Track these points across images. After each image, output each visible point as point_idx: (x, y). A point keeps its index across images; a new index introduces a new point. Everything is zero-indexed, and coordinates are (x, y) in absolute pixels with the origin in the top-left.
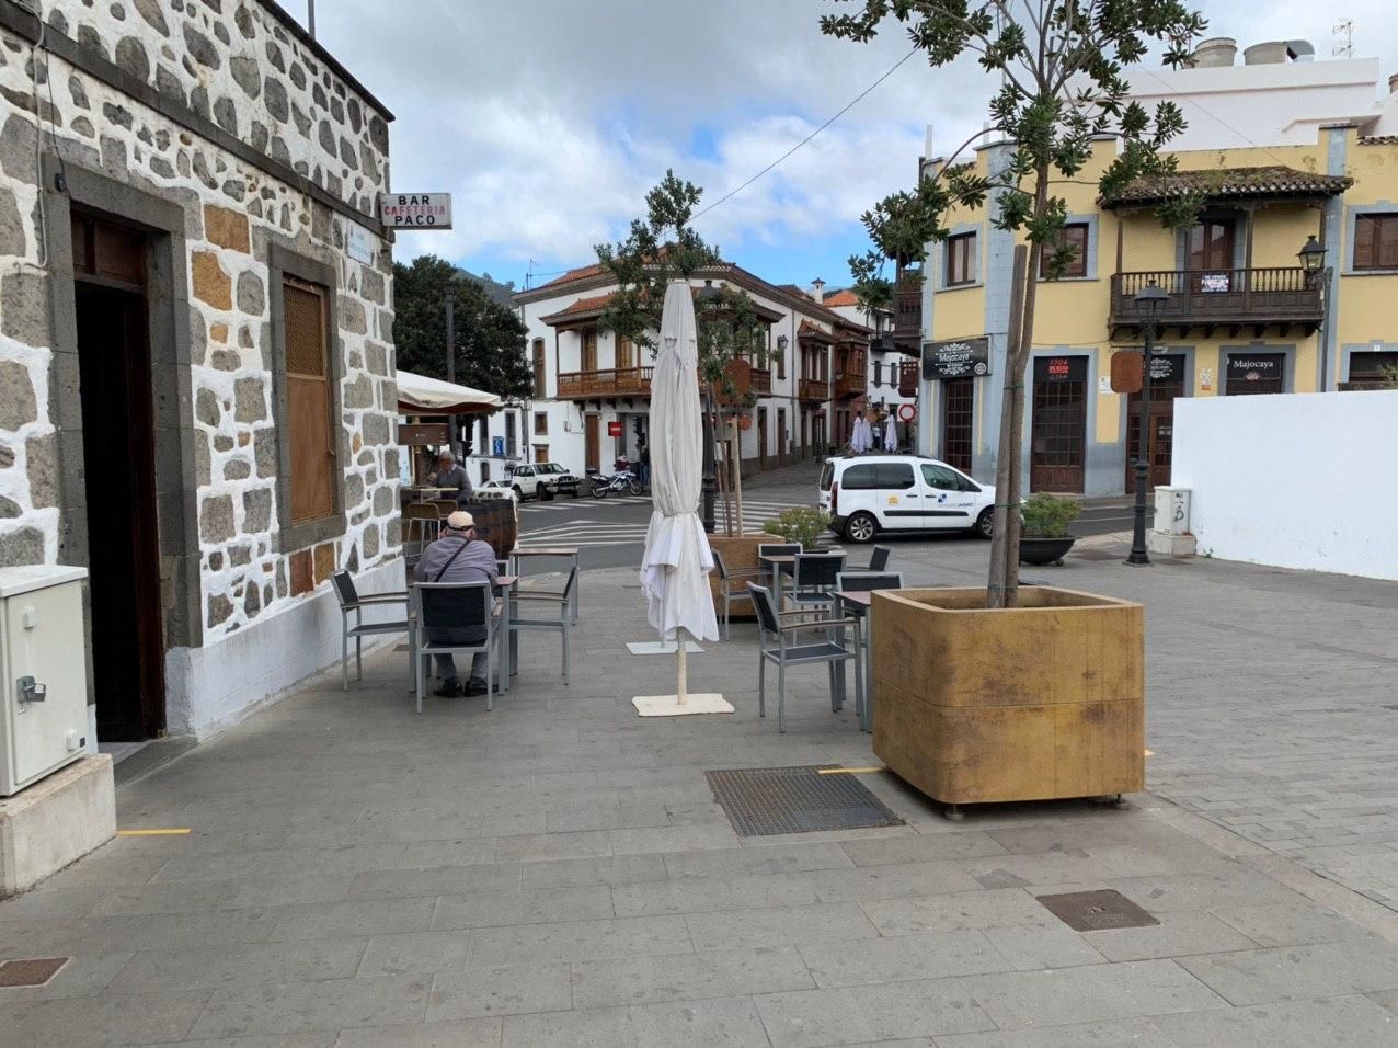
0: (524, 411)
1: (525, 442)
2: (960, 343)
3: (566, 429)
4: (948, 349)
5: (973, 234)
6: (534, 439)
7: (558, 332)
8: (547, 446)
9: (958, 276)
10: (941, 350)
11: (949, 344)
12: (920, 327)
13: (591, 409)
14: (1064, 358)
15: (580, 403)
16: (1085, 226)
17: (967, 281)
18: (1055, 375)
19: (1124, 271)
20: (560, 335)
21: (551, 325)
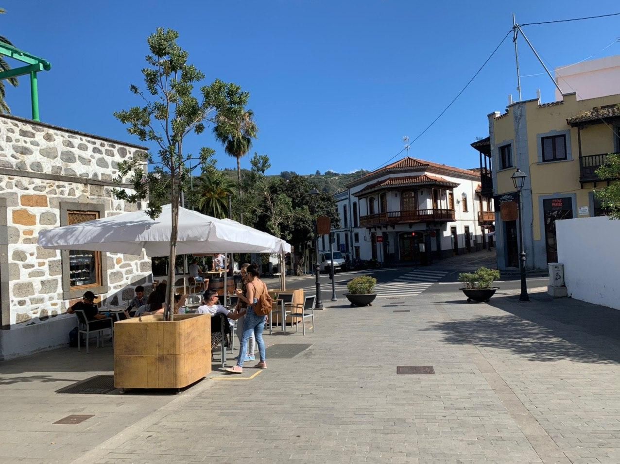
0: (351, 232)
1: (352, 246)
2: (508, 195)
3: (365, 240)
4: (503, 198)
5: (510, 145)
6: (355, 244)
7: (359, 199)
8: (359, 247)
9: (507, 165)
10: (501, 199)
11: (504, 195)
12: (492, 188)
13: (373, 230)
14: (559, 199)
15: (369, 228)
16: (564, 136)
17: (510, 166)
18: (555, 207)
19: (582, 156)
20: (360, 201)
21: (357, 197)
